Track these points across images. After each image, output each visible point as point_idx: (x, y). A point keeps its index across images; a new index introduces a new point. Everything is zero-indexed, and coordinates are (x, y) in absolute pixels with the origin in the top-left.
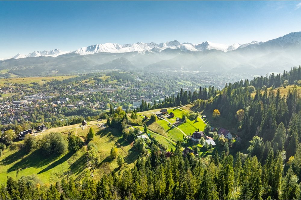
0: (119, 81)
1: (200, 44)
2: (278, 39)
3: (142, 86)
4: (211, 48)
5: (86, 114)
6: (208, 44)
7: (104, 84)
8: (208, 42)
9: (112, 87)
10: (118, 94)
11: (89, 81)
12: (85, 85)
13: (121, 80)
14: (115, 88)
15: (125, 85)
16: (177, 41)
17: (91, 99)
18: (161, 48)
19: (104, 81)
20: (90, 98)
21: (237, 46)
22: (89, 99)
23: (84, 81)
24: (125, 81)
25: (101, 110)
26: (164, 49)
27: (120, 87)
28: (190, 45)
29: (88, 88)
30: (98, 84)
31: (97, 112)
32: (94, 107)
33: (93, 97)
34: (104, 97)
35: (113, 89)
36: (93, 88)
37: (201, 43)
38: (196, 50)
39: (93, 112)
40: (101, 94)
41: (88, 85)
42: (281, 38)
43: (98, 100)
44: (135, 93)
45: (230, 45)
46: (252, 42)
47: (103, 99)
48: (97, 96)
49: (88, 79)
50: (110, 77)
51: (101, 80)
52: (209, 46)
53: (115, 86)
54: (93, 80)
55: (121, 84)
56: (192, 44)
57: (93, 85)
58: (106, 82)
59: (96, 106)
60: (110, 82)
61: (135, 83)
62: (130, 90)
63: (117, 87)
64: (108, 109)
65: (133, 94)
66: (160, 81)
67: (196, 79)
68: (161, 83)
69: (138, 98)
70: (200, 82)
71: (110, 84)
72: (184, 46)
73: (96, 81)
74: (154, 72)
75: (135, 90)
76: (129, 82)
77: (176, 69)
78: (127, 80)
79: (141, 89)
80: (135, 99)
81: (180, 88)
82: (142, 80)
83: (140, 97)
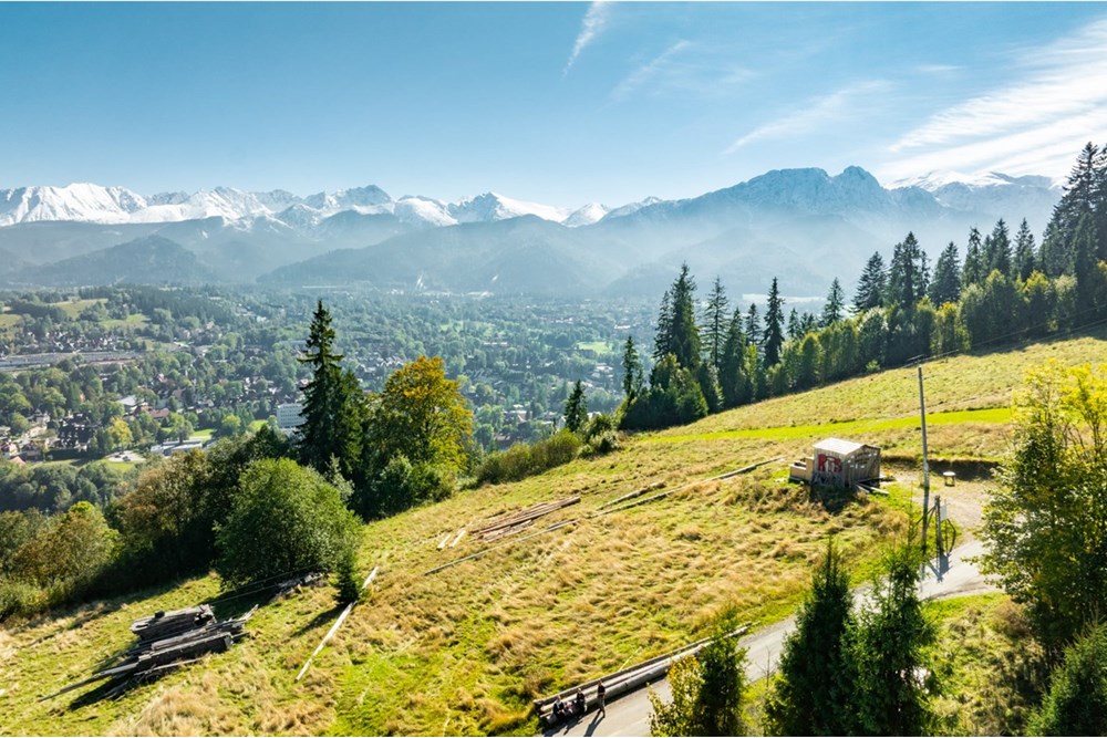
0: (160, 320)
1: (466, 203)
2: (733, 188)
3: (284, 338)
6: (499, 203)
7: (74, 329)
8: (495, 194)
9: (119, 347)
10: (162, 375)
13: (168, 314)
14: (141, 349)
15: (193, 338)
16: (380, 187)
18: (319, 211)
19: (76, 316)
21: (597, 214)
24: (188, 318)
25: (67, 463)
26: (330, 215)
27: (164, 345)
28: (431, 203)
31: (41, 477)
32: (13, 447)
33: (11, 391)
34: (84, 389)
35: (129, 354)
36: (7, 353)
37: (471, 199)
38: (454, 221)
39: (11, 476)
40: (60, 375)
42: (742, 186)
43: (39, 406)
44: (258, 368)
45: (574, 210)
46: (646, 201)
47: (78, 400)
48: (32, 385)
50: (104, 301)
51: (55, 315)
52: (500, 208)
53: (139, 340)
54: (6, 312)
55: (169, 334)
56: (435, 202)
57: (10, 338)
58: (86, 322)
59: (25, 440)
60: (108, 324)
61: (239, 327)
62: (223, 354)
63: (150, 348)
64: (117, 457)
65: (252, 371)
66: (358, 320)
67: (507, 315)
68: (366, 326)
69: (287, 385)
70: (535, 324)
71: (110, 334)
72: (407, 206)
73: (28, 316)
74: (308, 294)
75: (252, 353)
76: (210, 325)
77: (397, 283)
78: (199, 316)
79: (283, 348)
80: (273, 391)
81: (472, 342)
82: (269, 317)
83: (294, 382)
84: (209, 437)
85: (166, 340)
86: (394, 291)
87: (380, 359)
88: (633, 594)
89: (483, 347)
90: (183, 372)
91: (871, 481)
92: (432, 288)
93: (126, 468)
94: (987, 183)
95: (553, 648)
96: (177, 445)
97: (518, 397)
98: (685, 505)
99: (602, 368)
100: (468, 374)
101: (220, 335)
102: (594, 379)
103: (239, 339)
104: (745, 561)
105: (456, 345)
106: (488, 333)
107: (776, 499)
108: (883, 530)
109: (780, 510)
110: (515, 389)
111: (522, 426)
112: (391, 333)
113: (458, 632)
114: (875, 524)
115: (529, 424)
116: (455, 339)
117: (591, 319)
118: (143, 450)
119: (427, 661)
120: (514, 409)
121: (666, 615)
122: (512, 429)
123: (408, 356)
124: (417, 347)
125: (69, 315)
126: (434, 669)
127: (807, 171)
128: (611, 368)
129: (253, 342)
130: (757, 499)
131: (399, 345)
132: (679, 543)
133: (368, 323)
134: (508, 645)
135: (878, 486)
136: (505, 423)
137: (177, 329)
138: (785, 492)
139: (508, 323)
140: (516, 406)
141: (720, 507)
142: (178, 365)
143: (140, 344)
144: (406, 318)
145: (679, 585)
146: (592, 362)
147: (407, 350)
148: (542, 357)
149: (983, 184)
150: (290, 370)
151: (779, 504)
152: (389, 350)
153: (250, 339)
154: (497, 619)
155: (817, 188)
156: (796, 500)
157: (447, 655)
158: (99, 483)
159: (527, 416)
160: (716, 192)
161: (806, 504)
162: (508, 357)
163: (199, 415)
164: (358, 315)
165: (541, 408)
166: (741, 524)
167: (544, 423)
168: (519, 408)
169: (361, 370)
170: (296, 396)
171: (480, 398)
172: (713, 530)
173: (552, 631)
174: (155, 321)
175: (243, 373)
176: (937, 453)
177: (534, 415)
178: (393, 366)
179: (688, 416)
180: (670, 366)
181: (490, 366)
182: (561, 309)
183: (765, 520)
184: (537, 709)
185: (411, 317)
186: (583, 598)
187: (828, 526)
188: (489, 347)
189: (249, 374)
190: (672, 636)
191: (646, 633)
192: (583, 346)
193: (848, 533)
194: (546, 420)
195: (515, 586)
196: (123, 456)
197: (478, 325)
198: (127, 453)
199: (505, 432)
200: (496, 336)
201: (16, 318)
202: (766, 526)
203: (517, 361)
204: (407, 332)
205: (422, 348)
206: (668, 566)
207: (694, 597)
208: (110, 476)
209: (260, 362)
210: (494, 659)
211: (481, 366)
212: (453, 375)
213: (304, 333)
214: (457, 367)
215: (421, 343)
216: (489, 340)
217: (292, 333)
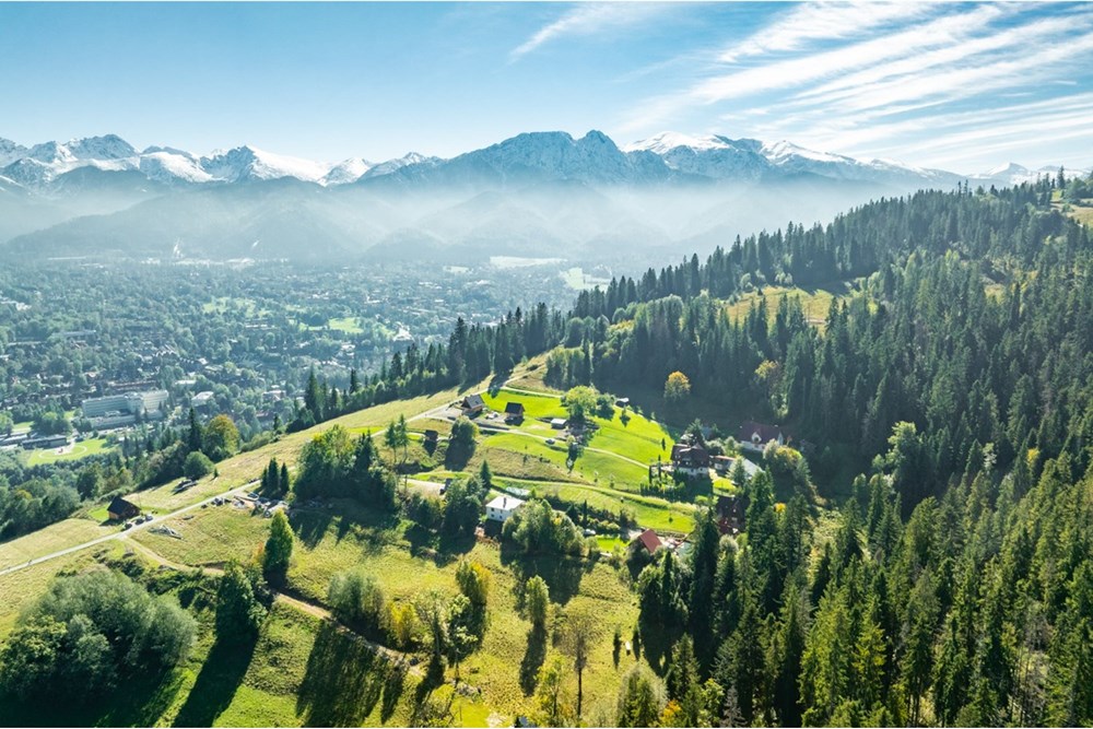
1: (220, 156)
2: (487, 150)
3: (57, 330)
4: (268, 173)
6: (255, 158)
8: (250, 148)
16: (120, 136)
18: (52, 165)
21: (359, 170)
26: (66, 170)
28: (181, 156)
37: (225, 152)
38: (208, 177)
42: (495, 147)
45: (336, 164)
46: (407, 157)
52: (257, 164)
56: (186, 155)
65: (40, 367)
66: (122, 303)
67: (268, 290)
68: (132, 311)
69: (79, 380)
70: (293, 300)
72: (154, 160)
74: (57, 269)
75: (29, 347)
77: (152, 251)
79: (58, 341)
80: (66, 385)
81: (236, 326)
82: (27, 303)
83: (83, 375)
84: (29, 429)
86: (150, 261)
87: (153, 348)
89: (246, 330)
92: (189, 255)
94: (710, 147)
96: (7, 438)
97: (275, 378)
99: (346, 347)
100: (233, 360)
102: (339, 358)
103: (9, 333)
105: (221, 331)
106: (249, 314)
110: (273, 371)
111: (278, 403)
112: (158, 319)
115: (283, 401)
116: (220, 324)
117: (347, 293)
120: (272, 389)
123: (178, 342)
124: (185, 334)
127: (554, 135)
128: (353, 347)
129: (24, 334)
131: (168, 331)
133: (133, 307)
136: (265, 402)
139: (268, 300)
140: (274, 387)
144: (170, 300)
146: (339, 342)
147: (176, 336)
148: (298, 338)
149: (705, 147)
150: (76, 365)
152: (161, 338)
153: (21, 333)
155: (562, 150)
159: (282, 395)
160: (472, 153)
162: (267, 342)
163: (12, 411)
164: (122, 297)
165: (293, 387)
168: (276, 389)
169: (139, 360)
170: (88, 388)
171: (246, 382)
175: (29, 371)
177: (288, 394)
178: (167, 355)
181: (252, 350)
182: (319, 279)
185: (175, 299)
188: (251, 330)
189: (37, 370)
192: (334, 324)
197: (239, 303)
200: (257, 317)
203: (276, 344)
204: (174, 317)
205: (190, 335)
209: (45, 359)
211: (245, 350)
212: (220, 361)
213: (75, 323)
214: (223, 353)
215: (188, 329)
216: (251, 323)
217: (62, 323)
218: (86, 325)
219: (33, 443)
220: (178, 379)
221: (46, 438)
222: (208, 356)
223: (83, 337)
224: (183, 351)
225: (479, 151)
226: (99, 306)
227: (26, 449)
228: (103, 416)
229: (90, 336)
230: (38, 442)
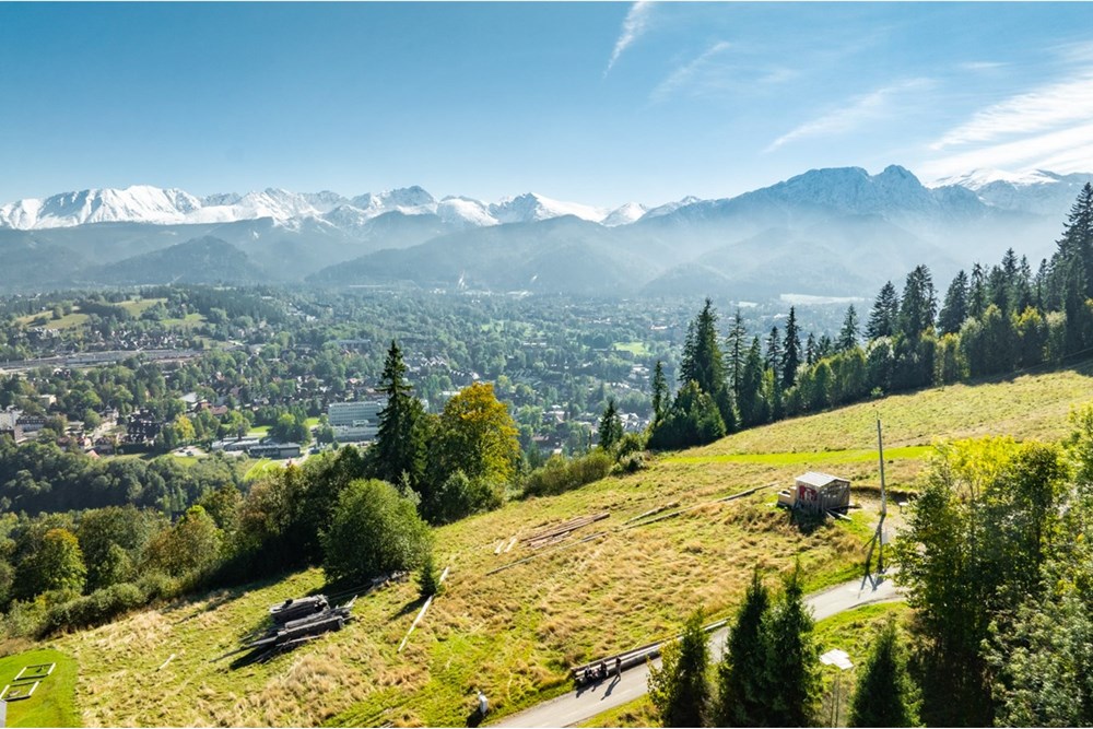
0: (216, 319)
1: (507, 203)
2: (772, 188)
3: (333, 338)
5: (33, 484)
6: (539, 203)
7: (137, 328)
8: (535, 194)
9: (178, 345)
10: (219, 373)
11: (56, 317)
12: (32, 336)
13: (223, 314)
14: (198, 347)
15: (247, 337)
16: (422, 187)
17: (66, 400)
18: (365, 211)
19: (138, 315)
20: (58, 394)
21: (635, 214)
22: (53, 399)
23: (25, 320)
24: (242, 317)
25: (136, 457)
26: (375, 215)
27: (220, 344)
28: (472, 203)
29: (51, 347)
30: (106, 333)
31: (115, 470)
32: (87, 441)
33: (84, 388)
34: (148, 386)
35: (188, 353)
36: (76, 351)
37: (511, 199)
38: (495, 221)
39: (88, 469)
40: (126, 372)
41: (49, 335)
42: (780, 185)
43: (110, 402)
44: (309, 367)
45: (613, 210)
46: (684, 201)
47: (144, 397)
48: (101, 382)
49: (49, 309)
50: (164, 300)
51: (120, 314)
52: (540, 208)
53: (197, 339)
54: (76, 312)
55: (224, 333)
56: (476, 202)
57: (80, 336)
58: (148, 321)
59: (98, 433)
60: (168, 323)
61: (290, 326)
62: (276, 353)
63: (207, 347)
64: (181, 451)
65: (304, 370)
66: (403, 320)
67: (546, 314)
68: (410, 326)
69: (337, 384)
70: (573, 324)
71: (170, 333)
72: (449, 206)
73: (95, 316)
74: (354, 293)
75: (303, 352)
76: (262, 325)
77: (440, 282)
78: (252, 315)
79: (332, 347)
80: (324, 389)
81: (512, 342)
82: (318, 316)
83: (344, 382)
84: (265, 434)
85: (221, 338)
86: (437, 291)
87: (424, 359)
88: (645, 595)
89: (523, 347)
90: (239, 370)
91: (840, 508)
92: (473, 287)
93: (190, 463)
94: (1034, 182)
95: (585, 632)
96: (236, 441)
97: (556, 397)
98: (693, 523)
99: (639, 370)
100: (508, 375)
101: (273, 334)
102: (631, 381)
103: (290, 338)
104: (734, 570)
105: (496, 345)
106: (527, 333)
107: (764, 521)
108: (840, 550)
109: (766, 530)
110: (553, 390)
111: (560, 426)
112: (435, 333)
113: (516, 619)
114: (835, 545)
115: (566, 424)
116: (496, 339)
117: (629, 319)
118: (206, 446)
119: (493, 640)
120: (553, 410)
121: (669, 611)
122: (550, 429)
123: (450, 354)
124: (459, 348)
125: (132, 314)
126: (499, 645)
127: (847, 170)
128: (647, 370)
129: (303, 341)
130: (750, 520)
131: (442, 344)
132: (685, 555)
133: (412, 323)
134: (552, 630)
135: (845, 514)
136: (544, 423)
137: (232, 328)
138: (772, 515)
139: (547, 323)
140: (554, 407)
141: (720, 526)
142: (234, 363)
143: (197, 343)
144: (449, 318)
145: (681, 588)
146: (629, 364)
147: (450, 350)
148: (580, 358)
149: (1028, 182)
150: (339, 369)
151: (766, 526)
152: (433, 350)
153: (301, 338)
154: (544, 610)
155: (857, 187)
156: (779, 522)
157: (508, 635)
158: (167, 477)
159: (565, 417)
160: (755, 192)
161: (787, 526)
162: (547, 358)
163: (256, 413)
164: (403, 315)
165: (579, 408)
166: (735, 539)
167: (581, 424)
168: (557, 409)
169: (406, 369)
170: (345, 394)
171: (520, 399)
172: (713, 545)
173: (585, 620)
174: (211, 321)
175: (295, 372)
176: (899, 485)
177: (572, 416)
178: (436, 366)
179: (707, 437)
180: (693, 392)
181: (529, 366)
182: (599, 309)
183: (753, 539)
184: (573, 674)
185: (453, 317)
186: (609, 596)
187: (801, 545)
188: (529, 347)
189: (301, 372)
190: (672, 626)
191: (653, 623)
192: (620, 347)
193: (814, 552)
194: (583, 421)
195: (557, 586)
196: (186, 451)
197: (518, 325)
198: (190, 448)
199: (544, 432)
200: (535, 336)
201: (84, 317)
202: (753, 544)
203: (556, 362)
204: (450, 332)
205: (464, 349)
206: (674, 573)
207: (691, 598)
208: (177, 470)
209: (311, 362)
210: (542, 639)
211: (521, 367)
212: (494, 375)
213: (352, 333)
214: (498, 367)
215: (463, 343)
216: (528, 341)
217: (340, 332)
218: (363, 334)
219: (262, 451)
220: (443, 390)
221: (277, 446)
222: (480, 370)
223: (356, 346)
224: (455, 363)
225: (764, 189)
226: (381, 320)
227: (250, 457)
228: (351, 425)
229: (363, 345)
230: (267, 450)
